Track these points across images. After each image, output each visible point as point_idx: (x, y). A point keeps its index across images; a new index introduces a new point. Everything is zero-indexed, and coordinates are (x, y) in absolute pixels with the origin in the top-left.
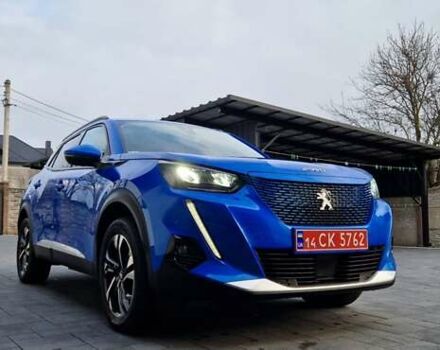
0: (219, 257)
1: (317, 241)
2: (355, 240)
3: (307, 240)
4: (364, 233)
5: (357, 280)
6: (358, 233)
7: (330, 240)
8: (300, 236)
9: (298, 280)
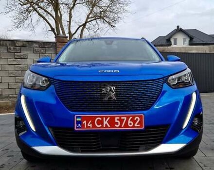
0: (35, 131)
1: (93, 123)
2: (129, 122)
3: (85, 122)
4: (141, 117)
5: (137, 150)
6: (134, 117)
7: (105, 123)
8: (79, 119)
9: (81, 148)
